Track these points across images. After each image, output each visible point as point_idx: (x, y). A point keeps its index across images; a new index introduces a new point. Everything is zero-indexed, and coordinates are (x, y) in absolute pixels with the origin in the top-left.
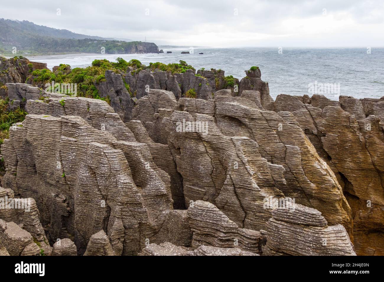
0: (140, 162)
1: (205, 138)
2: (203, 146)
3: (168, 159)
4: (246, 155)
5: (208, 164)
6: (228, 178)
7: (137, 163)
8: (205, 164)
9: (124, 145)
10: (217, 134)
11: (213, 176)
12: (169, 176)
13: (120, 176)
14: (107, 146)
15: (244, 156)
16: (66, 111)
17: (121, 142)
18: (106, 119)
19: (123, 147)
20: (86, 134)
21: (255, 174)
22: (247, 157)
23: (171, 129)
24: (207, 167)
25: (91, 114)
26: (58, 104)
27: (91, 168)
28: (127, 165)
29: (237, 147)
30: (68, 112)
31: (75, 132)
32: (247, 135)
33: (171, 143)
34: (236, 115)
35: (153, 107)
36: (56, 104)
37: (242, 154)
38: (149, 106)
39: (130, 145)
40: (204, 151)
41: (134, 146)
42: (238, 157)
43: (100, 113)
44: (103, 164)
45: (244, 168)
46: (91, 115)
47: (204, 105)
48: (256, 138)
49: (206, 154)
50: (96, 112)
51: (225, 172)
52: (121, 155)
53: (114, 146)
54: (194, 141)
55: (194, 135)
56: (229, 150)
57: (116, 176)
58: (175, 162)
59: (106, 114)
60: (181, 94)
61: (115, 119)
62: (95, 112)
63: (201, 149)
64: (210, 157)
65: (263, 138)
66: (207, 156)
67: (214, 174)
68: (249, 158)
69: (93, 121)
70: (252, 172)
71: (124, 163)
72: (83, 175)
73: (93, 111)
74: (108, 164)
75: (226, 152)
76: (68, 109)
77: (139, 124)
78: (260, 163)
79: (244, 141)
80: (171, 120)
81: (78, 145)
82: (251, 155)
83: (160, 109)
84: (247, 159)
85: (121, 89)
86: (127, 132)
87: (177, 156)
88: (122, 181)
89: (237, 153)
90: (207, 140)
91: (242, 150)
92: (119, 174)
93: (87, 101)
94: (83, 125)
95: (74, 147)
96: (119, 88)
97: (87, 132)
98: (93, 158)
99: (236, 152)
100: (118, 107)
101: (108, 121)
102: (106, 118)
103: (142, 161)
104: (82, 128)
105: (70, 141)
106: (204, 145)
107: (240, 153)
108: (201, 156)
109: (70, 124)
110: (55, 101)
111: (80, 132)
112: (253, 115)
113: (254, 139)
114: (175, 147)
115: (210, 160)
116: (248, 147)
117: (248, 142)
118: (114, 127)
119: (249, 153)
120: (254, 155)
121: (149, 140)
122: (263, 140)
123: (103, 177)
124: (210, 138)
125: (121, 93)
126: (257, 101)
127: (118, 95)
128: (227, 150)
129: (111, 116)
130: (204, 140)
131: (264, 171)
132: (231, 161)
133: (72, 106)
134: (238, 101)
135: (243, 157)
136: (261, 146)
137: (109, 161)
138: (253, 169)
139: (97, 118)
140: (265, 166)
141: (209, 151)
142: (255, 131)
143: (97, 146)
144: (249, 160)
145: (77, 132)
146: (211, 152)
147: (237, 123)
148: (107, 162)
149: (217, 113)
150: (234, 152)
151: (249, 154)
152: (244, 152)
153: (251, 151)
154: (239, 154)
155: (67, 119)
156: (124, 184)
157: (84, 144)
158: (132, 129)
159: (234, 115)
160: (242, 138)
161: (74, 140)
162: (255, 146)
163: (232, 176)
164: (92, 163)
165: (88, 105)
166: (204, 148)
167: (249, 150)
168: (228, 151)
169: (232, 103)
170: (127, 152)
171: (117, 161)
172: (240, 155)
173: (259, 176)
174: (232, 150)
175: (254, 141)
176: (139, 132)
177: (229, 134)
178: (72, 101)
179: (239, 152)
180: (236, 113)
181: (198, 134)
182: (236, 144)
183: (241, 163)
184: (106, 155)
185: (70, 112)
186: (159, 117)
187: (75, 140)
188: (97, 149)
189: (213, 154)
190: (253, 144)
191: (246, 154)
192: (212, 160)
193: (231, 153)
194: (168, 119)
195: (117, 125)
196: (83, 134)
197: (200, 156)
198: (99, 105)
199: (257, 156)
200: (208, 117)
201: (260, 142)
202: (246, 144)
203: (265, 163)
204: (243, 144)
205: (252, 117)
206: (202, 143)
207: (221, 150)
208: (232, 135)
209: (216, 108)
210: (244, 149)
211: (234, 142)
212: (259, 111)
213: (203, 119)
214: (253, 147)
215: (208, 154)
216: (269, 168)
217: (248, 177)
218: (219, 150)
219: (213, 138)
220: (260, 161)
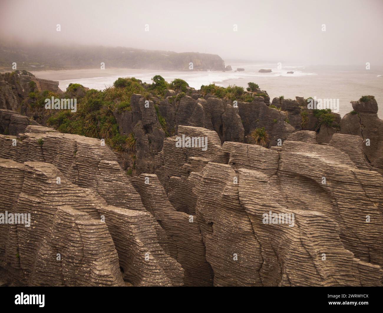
0: (134, 243)
1: (251, 210)
2: (248, 223)
3: (195, 239)
4: (316, 243)
5: (254, 253)
6: (285, 279)
7: (131, 244)
8: (249, 253)
9: (113, 213)
10: (272, 205)
11: (261, 274)
12: (182, 269)
13: (96, 263)
14: (83, 213)
15: (312, 244)
16: (44, 154)
17: (110, 208)
18: (100, 170)
19: (112, 216)
20: (56, 192)
21: (332, 276)
22: (317, 247)
23: (200, 191)
24: (253, 257)
25: (77, 161)
26: (35, 142)
27: (56, 247)
28: (111, 246)
29: (301, 228)
30: (47, 156)
31: (41, 188)
32: (329, 208)
33: (200, 213)
34: (313, 173)
35: (184, 154)
36: (31, 144)
37: (310, 240)
38: (178, 153)
39: (122, 213)
40: (249, 231)
41: (128, 217)
42: (303, 245)
43: (91, 159)
44: (73, 243)
45: (311, 265)
46: (77, 163)
47: (260, 155)
48: (343, 215)
49: (251, 236)
50: (86, 158)
51: (282, 268)
52: (104, 230)
53: (97, 214)
54: (235, 213)
55: (234, 204)
56: (289, 232)
57: (91, 263)
58: (204, 244)
59: (99, 162)
60: (243, 134)
61: (113, 170)
62: (84, 158)
63: (244, 228)
64: (258, 241)
65: (355, 215)
66: (254, 239)
67: (264, 271)
68: (322, 249)
69: (80, 172)
70: (325, 272)
71: (106, 243)
72: (43, 257)
73: (81, 156)
74: (80, 242)
75: (285, 236)
76: (47, 151)
77: (154, 180)
78: (342, 258)
79: (315, 219)
80: (201, 177)
81: (41, 209)
82: (326, 244)
83: (193, 158)
84: (318, 250)
85: (152, 123)
86: (130, 192)
87: (207, 236)
88: (97, 273)
89: (300, 239)
90: (254, 214)
91: (311, 234)
92: (95, 261)
93: (75, 140)
94: (53, 178)
95: (36, 212)
96: (148, 122)
97: (59, 189)
98: (59, 231)
99: (299, 237)
101: (102, 174)
102: (98, 168)
103: (138, 241)
104: (50, 182)
105: (31, 201)
106: (250, 221)
107: (307, 238)
108: (244, 239)
109: (34, 176)
110: (32, 139)
111: (48, 189)
112: (338, 175)
113: (339, 216)
114: (204, 221)
115: (258, 247)
116: (322, 230)
117: (323, 221)
118: (110, 183)
119: (322, 239)
120: (331, 244)
121: (168, 206)
122: (354, 218)
123: (70, 262)
124: (259, 210)
125: (152, 129)
126: (356, 152)
127: (147, 132)
128: (287, 231)
129: (107, 165)
130: (248, 212)
131: (347, 273)
132: (290, 251)
133: (53, 147)
134: (318, 150)
135: (309, 246)
136: (351, 228)
137: (81, 237)
138: (328, 268)
139: (86, 167)
140: (350, 264)
141: (257, 232)
142: (341, 203)
143: (67, 212)
144: (321, 252)
145: (43, 188)
146: (260, 232)
147: (313, 187)
148: (78, 239)
149: (282, 169)
150: (296, 236)
151: (323, 242)
152: (313, 237)
153: (326, 237)
154: (303, 240)
155: (32, 167)
156: (100, 277)
157: (51, 208)
158: (140, 187)
159: (308, 173)
160: (311, 214)
161: (37, 200)
162: (333, 228)
163: (290, 277)
164: (58, 239)
165: (76, 145)
166: (249, 225)
167: (322, 234)
168: (287, 235)
169: (308, 154)
170: (116, 225)
171: (94, 239)
172: (307, 242)
173: (338, 281)
174: (294, 232)
175: (332, 220)
176: (151, 193)
177: (298, 204)
178: (54, 139)
179: (305, 237)
180: (313, 170)
181: (241, 203)
182: (301, 223)
183: (307, 257)
184: (78, 228)
185: (51, 157)
186: (190, 170)
187: (39, 201)
188: (66, 217)
189: (262, 238)
190: (331, 225)
191: (316, 241)
192: (261, 246)
193: (291, 238)
194: (197, 175)
195: (113, 180)
196: (52, 192)
197: (242, 238)
198: (90, 147)
199: (336, 246)
200: (258, 176)
201: (349, 222)
202: (318, 224)
203: (350, 259)
204: (313, 224)
205: (337, 178)
206: (247, 217)
207: (276, 231)
208: (304, 207)
209: (280, 161)
210: (314, 232)
211: (298, 220)
212: (350, 170)
213: (250, 179)
214: (329, 231)
215: (254, 236)
216: (357, 269)
217: (318, 280)
218: (273, 230)
219: (265, 210)
220: (341, 256)
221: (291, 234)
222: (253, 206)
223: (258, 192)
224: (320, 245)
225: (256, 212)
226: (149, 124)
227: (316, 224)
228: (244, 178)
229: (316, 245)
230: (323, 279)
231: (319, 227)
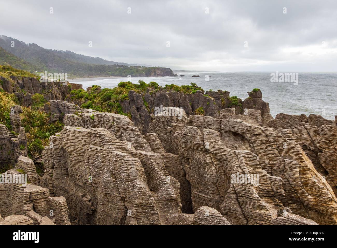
0: (154, 170)
1: (211, 151)
2: (209, 157)
3: (179, 168)
4: (247, 167)
5: (213, 174)
6: (232, 187)
7: (152, 170)
8: (210, 174)
9: (141, 154)
10: (222, 147)
11: (217, 185)
12: (178, 183)
13: (137, 181)
14: (127, 154)
15: (245, 168)
16: (95, 124)
17: (139, 151)
18: (127, 131)
19: (140, 156)
20: (110, 144)
22: (248, 169)
23: (181, 141)
24: (213, 176)
25: (115, 127)
26: (89, 118)
27: (113, 173)
28: (142, 171)
29: (239, 159)
30: (97, 125)
31: (102, 142)
32: (249, 149)
33: (182, 153)
34: (239, 131)
35: (167, 122)
36: (87, 118)
37: (244, 165)
38: (163, 122)
39: (146, 154)
40: (210, 162)
41: (150, 156)
42: (241, 168)
43: (122, 126)
44: (123, 170)
46: (115, 128)
47: (211, 121)
48: (257, 152)
49: (211, 165)
50: (120, 125)
51: (229, 181)
52: (139, 163)
53: (133, 155)
54: (202, 153)
55: (201, 148)
56: (232, 162)
57: (134, 181)
58: (184, 170)
59: (127, 127)
60: (191, 111)
61: (135, 131)
62: (118, 125)
63: (207, 160)
64: (215, 167)
65: (264, 152)
66: (213, 166)
67: (219, 183)
68: (250, 170)
69: (116, 133)
71: (140, 170)
72: (106, 179)
73: (117, 124)
74: (127, 170)
75: (230, 164)
76: (97, 122)
77: (154, 136)
78: (261, 174)
79: (246, 154)
80: (182, 134)
81: (103, 153)
82: (252, 167)
83: (173, 124)
84: (249, 170)
85: (141, 106)
86: (144, 143)
87: (186, 165)
88: (138, 186)
89: (239, 165)
90: (213, 152)
91: (244, 162)
92: (136, 180)
93: (113, 116)
94: (108, 136)
95: (100, 155)
96: (139, 106)
97: (111, 142)
98: (114, 164)
99: (238, 164)
100: (138, 121)
101: (129, 134)
102: (127, 130)
103: (156, 168)
104: (107, 138)
105: (97, 149)
106: (210, 157)
107: (243, 164)
108: (207, 166)
109: (97, 135)
110: (87, 116)
111: (105, 142)
112: (254, 131)
113: (255, 153)
114: (184, 158)
115: (215, 170)
116: (250, 160)
117: (250, 155)
118: (133, 138)
119: (251, 165)
120: (255, 167)
121: (163, 150)
122: (263, 153)
123: (122, 181)
124: (216, 151)
125: (141, 109)
126: (259, 119)
127: (138, 111)
128: (231, 161)
129: (132, 129)
130: (210, 152)
131: (264, 182)
132: (234, 171)
133: (100, 120)
134: (241, 118)
136: (262, 159)
137: (128, 167)
139: (120, 130)
140: (265, 177)
142: (256, 146)
143: (119, 154)
144: (250, 171)
145: (103, 142)
146: (216, 162)
147: (240, 137)
148: (126, 168)
149: (222, 129)
150: (237, 164)
152: (246, 164)
153: (252, 163)
154: (241, 166)
155: (95, 131)
156: (139, 188)
157: (108, 152)
158: (149, 140)
159: (237, 130)
160: (244, 152)
161: (100, 148)
162: (256, 159)
163: (234, 186)
164: (114, 169)
165: (113, 119)
166: (210, 159)
167: (250, 162)
168: (231, 163)
169: (236, 120)
170: (143, 160)
171: (135, 168)
172: (242, 167)
173: (260, 186)
174: (235, 162)
175: (255, 155)
176: (154, 143)
177: (232, 147)
178: (100, 116)
179: (241, 164)
180: (239, 129)
181: (205, 147)
182: (239, 157)
184: (126, 163)
185: (99, 125)
186: (171, 130)
187: (101, 149)
188: (118, 157)
189: (218, 165)
190: (254, 157)
192: (217, 170)
193: (234, 165)
194: (179, 133)
195: (136, 137)
196: (108, 144)
197: (206, 166)
198: (122, 119)
199: (257, 168)
200: (214, 132)
201: (260, 156)
202: (248, 157)
203: (265, 175)
204: (245, 157)
205: (253, 133)
206: (208, 154)
207: (225, 161)
208: (235, 149)
209: (221, 124)
210: (246, 161)
211: (237, 155)
212: (260, 128)
213: (210, 134)
214: (254, 160)
215: (213, 165)
216: (269, 180)
217: (250, 187)
218: (223, 161)
219: (219, 150)
220: (260, 173)
221: (233, 162)
222: (212, 148)
223: (214, 141)
224: (249, 168)
225: (214, 151)
226: (139, 107)
227: (247, 157)
228: (206, 134)
229: (247, 168)
230: (252, 186)
231: (248, 158)
